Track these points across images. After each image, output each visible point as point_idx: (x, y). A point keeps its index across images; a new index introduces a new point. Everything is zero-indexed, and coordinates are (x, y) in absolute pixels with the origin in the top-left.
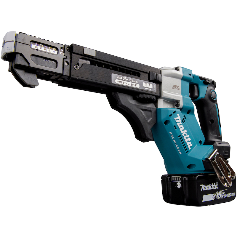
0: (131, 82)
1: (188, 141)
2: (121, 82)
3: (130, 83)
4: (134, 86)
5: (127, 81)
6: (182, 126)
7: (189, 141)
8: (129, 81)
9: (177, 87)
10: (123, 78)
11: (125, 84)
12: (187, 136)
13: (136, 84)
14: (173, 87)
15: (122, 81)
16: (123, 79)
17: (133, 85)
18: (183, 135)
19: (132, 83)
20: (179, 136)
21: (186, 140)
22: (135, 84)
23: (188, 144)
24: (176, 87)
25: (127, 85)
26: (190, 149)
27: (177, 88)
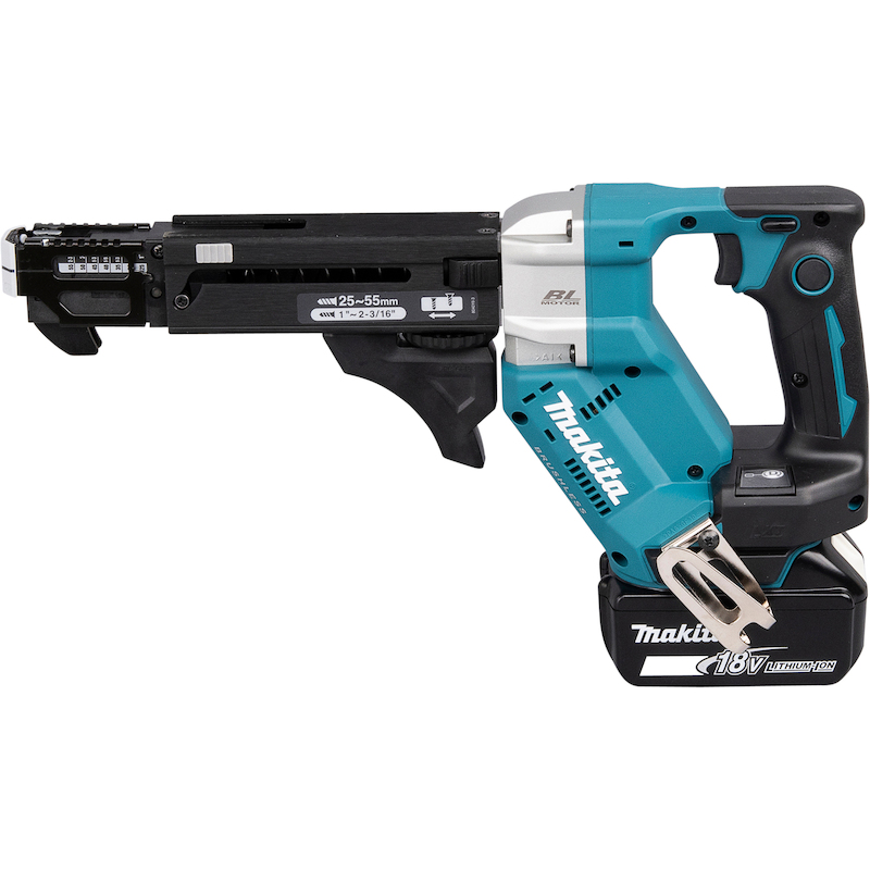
0: (372, 306)
1: (608, 479)
2: (333, 314)
3: (366, 311)
4: (385, 318)
5: (356, 306)
6: (579, 430)
7: (614, 477)
8: (363, 305)
9: (564, 296)
10: (338, 301)
11: (347, 318)
12: (602, 463)
13: (390, 309)
14: (548, 297)
15: (337, 311)
16: (341, 304)
17: (380, 314)
18: (585, 459)
19: (376, 310)
20: (568, 463)
21: (599, 477)
22: (385, 309)
23: (606, 487)
24: (559, 297)
25: (357, 318)
26: (616, 502)
27: (568, 297)
